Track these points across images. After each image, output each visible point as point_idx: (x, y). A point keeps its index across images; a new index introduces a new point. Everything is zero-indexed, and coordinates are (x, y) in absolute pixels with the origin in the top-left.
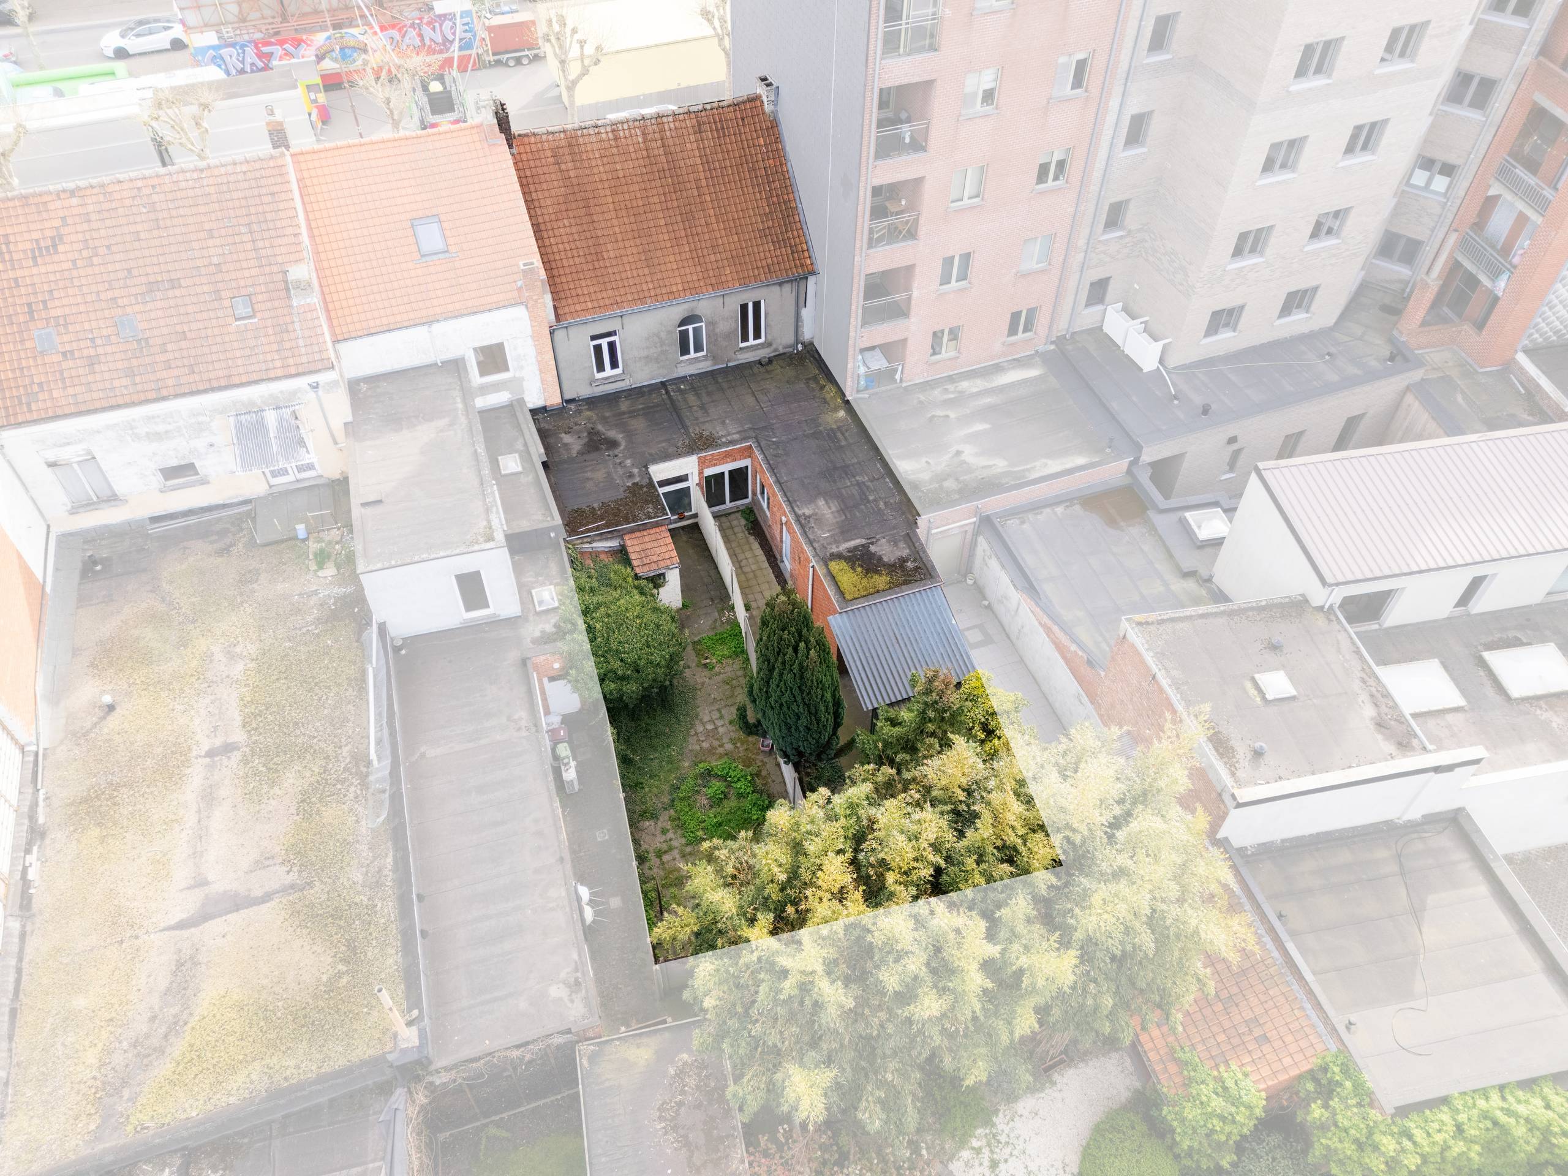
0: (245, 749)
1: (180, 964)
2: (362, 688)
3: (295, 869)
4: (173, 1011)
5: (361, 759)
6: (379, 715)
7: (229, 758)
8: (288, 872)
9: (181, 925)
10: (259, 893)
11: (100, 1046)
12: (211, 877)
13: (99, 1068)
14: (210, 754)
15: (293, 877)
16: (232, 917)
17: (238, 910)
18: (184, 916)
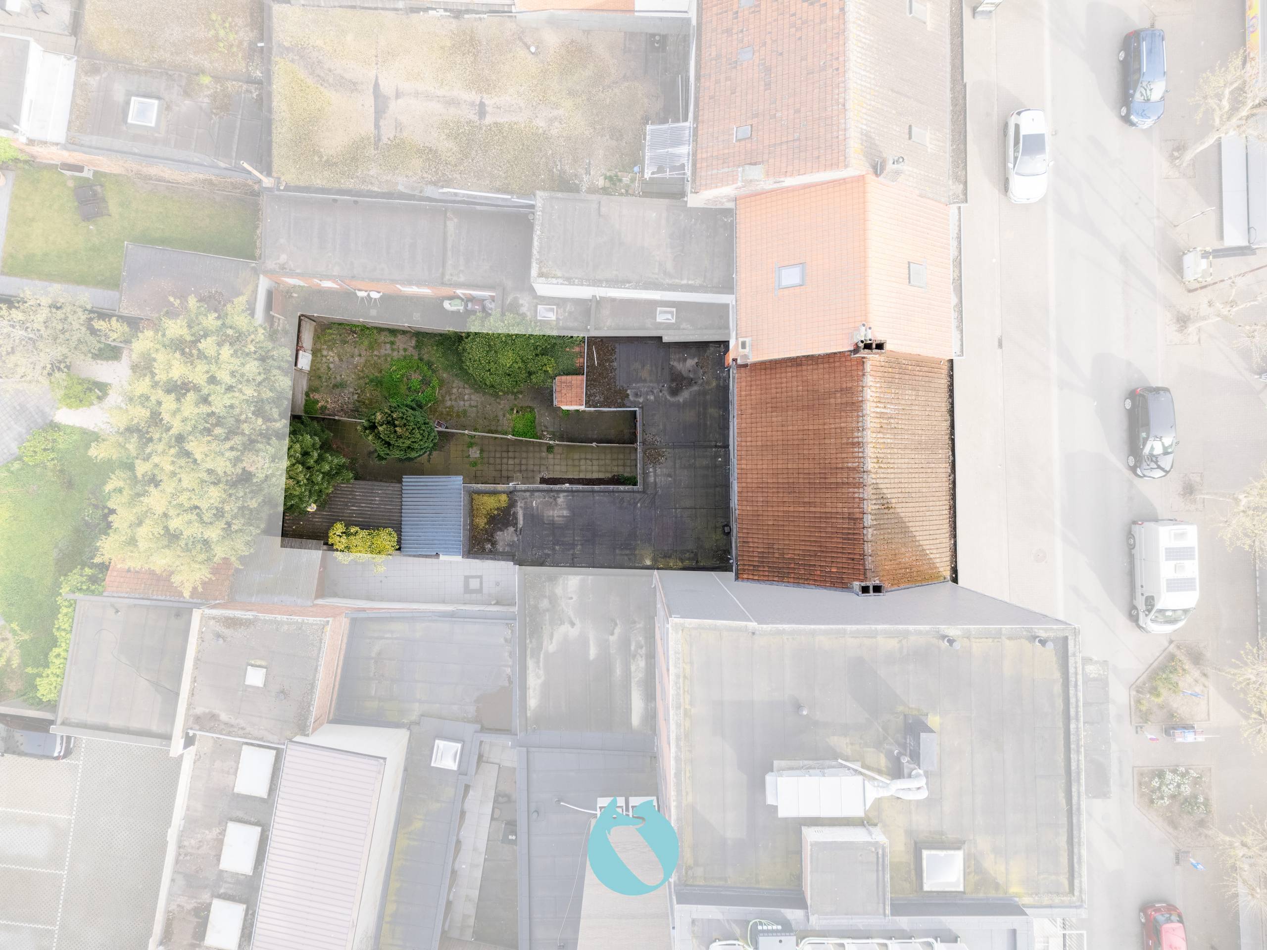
0: (479, 122)
1: (354, 84)
2: (498, 191)
3: (389, 142)
4: (331, 80)
5: (448, 183)
6: (475, 197)
7: (475, 114)
8: (389, 139)
9: (376, 85)
10: (382, 123)
11: (324, 46)
12: (399, 101)
13: (313, 46)
14: (482, 105)
15: (385, 140)
16: (372, 110)
17: (375, 112)
18: (381, 87)
